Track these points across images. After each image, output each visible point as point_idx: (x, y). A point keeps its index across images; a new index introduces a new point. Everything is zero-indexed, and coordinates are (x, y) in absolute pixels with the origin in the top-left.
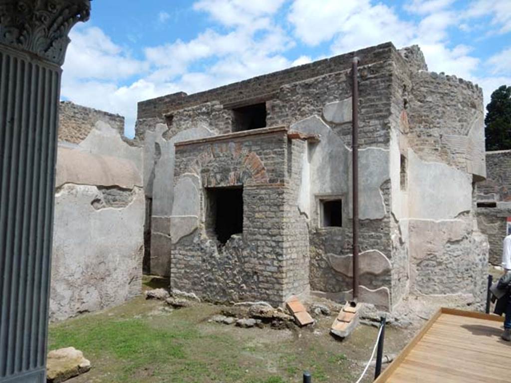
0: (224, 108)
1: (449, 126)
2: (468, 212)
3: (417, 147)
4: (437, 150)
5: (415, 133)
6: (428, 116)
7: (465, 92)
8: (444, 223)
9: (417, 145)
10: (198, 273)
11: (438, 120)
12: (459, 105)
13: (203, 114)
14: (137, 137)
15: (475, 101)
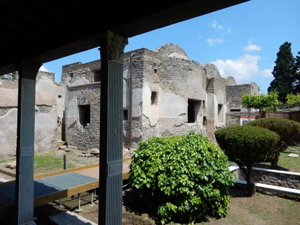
0: (91, 71)
1: (177, 79)
2: (185, 114)
3: (163, 88)
4: (171, 89)
5: (162, 82)
6: (167, 75)
7: (185, 64)
8: (173, 119)
9: (163, 87)
10: (76, 139)
11: (172, 76)
12: (182, 70)
13: (84, 73)
14: (62, 82)
15: (191, 68)
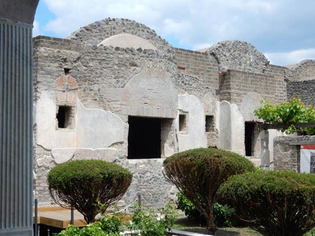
1: (106, 82)
3: (83, 99)
4: (95, 100)
5: (82, 89)
6: (90, 76)
7: (121, 56)
8: (98, 151)
9: (83, 97)
11: (97, 78)
12: (115, 67)
15: (136, 61)
